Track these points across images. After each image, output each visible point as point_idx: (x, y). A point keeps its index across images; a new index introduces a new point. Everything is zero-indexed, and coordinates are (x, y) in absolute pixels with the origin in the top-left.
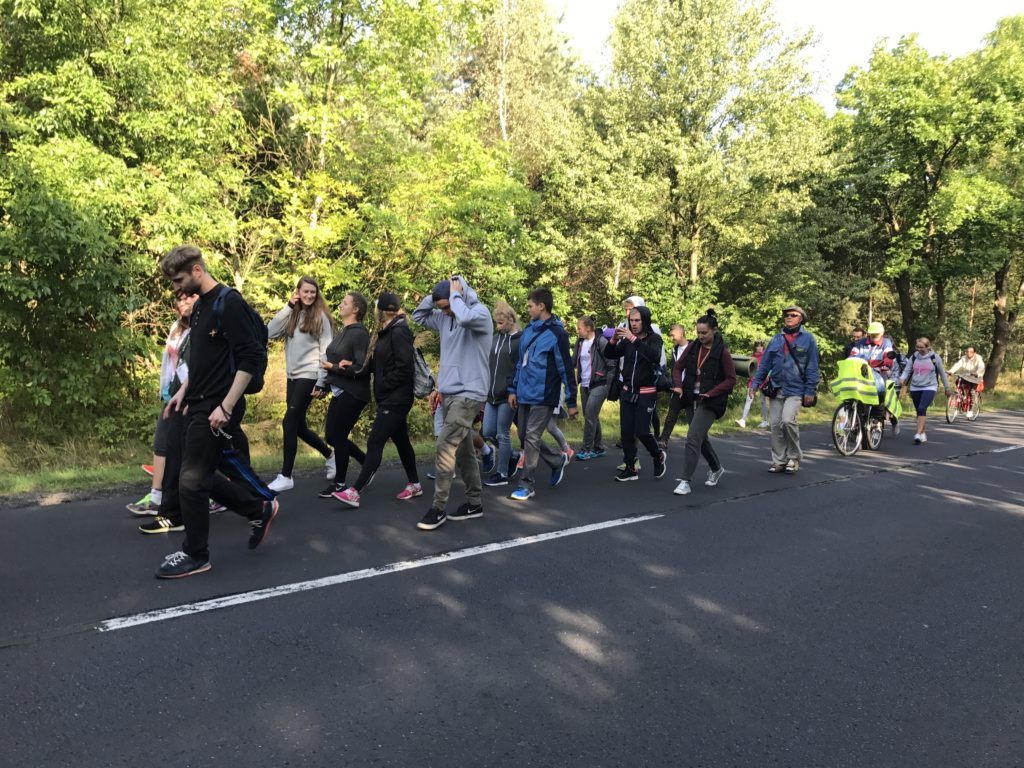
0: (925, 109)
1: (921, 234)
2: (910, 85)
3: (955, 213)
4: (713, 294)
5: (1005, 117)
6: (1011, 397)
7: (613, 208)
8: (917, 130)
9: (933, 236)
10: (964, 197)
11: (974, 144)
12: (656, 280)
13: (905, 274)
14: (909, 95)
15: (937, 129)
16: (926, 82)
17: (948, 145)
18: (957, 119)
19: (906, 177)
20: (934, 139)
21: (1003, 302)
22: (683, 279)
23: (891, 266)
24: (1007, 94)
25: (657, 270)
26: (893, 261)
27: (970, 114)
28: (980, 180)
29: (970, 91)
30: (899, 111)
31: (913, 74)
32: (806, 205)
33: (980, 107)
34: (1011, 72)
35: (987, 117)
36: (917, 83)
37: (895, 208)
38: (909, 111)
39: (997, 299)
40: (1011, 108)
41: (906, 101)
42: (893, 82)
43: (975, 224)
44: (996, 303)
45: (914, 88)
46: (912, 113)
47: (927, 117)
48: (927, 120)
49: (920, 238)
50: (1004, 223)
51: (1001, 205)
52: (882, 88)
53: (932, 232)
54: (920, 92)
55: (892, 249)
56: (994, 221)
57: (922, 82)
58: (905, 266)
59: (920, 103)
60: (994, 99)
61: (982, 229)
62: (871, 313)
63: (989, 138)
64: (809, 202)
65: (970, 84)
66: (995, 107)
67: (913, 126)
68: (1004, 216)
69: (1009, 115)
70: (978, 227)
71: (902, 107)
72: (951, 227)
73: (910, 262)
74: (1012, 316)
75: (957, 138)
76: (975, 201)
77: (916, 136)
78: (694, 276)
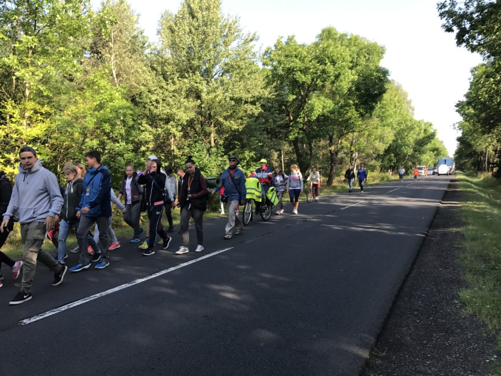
0: (300, 68)
1: (302, 121)
2: (293, 57)
3: (315, 112)
4: (222, 152)
5: (331, 72)
6: (339, 188)
7: (174, 114)
8: (298, 77)
9: (306, 122)
10: (318, 105)
11: (319, 82)
12: (196, 146)
13: (296, 138)
14: (293, 62)
15: (305, 76)
16: (299, 56)
17: (309, 83)
18: (312, 72)
19: (295, 97)
20: (304, 80)
21: (333, 148)
22: (208, 146)
23: (291, 135)
24: (331, 62)
25: (196, 142)
26: (292, 133)
27: (317, 70)
28: (323, 98)
29: (316, 61)
30: (290, 68)
31: (294, 53)
32: (259, 111)
33: (321, 67)
34: (331, 53)
35: (324, 71)
36: (296, 57)
37: (291, 110)
38: (294, 69)
39: (330, 147)
40: (332, 68)
41: (292, 64)
42: (287, 56)
43: (322, 116)
44: (330, 148)
45: (295, 59)
46: (295, 69)
47: (301, 71)
48: (301, 73)
49: (301, 123)
50: (332, 115)
51: (331, 108)
52: (283, 58)
53: (306, 120)
54: (297, 60)
55: (291, 128)
56: (329, 115)
57: (297, 56)
58: (296, 135)
59: (298, 65)
60: (326, 64)
61: (324, 118)
62: (282, 156)
63: (325, 80)
64: (260, 110)
65: (316, 57)
66: (326, 67)
67: (296, 75)
68: (332, 112)
69: (332, 71)
70: (323, 118)
71: (291, 67)
72: (314, 118)
73: (298, 133)
74: (337, 153)
75: (313, 80)
76: (322, 107)
77: (297, 79)
78: (213, 144)
